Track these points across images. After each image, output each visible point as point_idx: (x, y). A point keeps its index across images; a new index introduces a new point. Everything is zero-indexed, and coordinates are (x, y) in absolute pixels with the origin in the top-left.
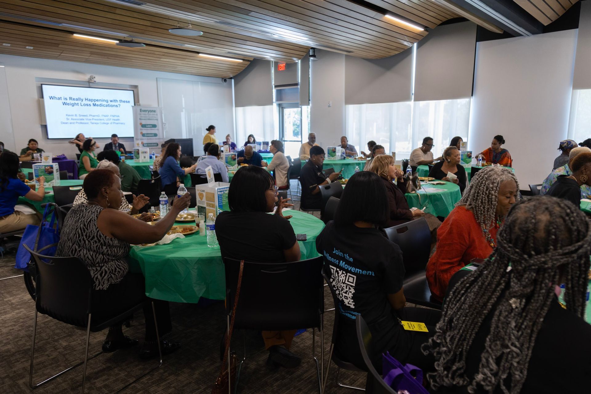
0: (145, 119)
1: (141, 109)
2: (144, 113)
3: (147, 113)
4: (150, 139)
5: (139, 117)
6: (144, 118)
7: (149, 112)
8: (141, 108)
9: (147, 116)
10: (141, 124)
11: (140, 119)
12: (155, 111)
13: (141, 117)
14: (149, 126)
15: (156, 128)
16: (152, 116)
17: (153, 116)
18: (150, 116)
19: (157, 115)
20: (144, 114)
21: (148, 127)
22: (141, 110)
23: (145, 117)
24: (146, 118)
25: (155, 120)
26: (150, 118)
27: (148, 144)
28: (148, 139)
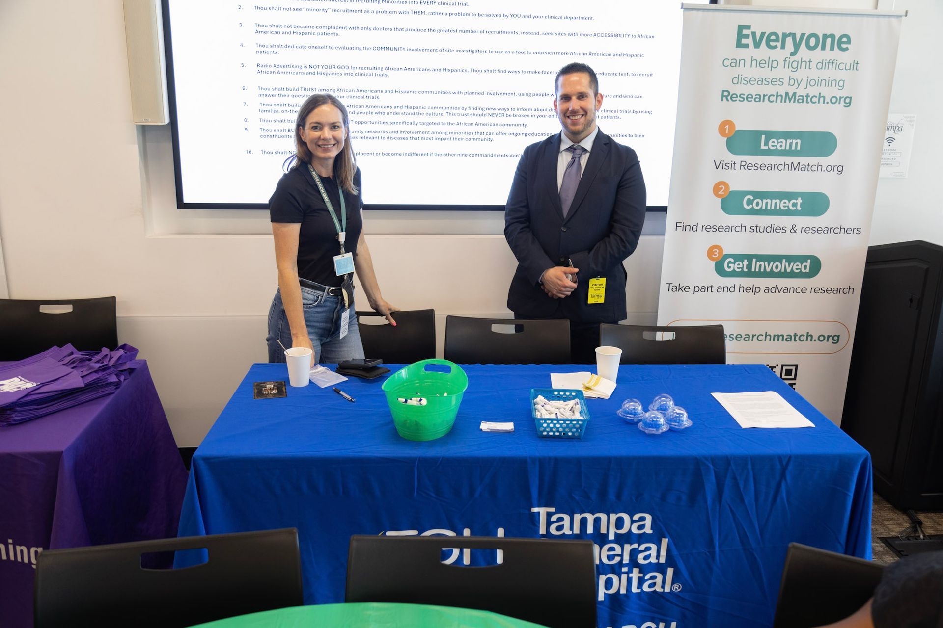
0: (760, 98)
1: (741, 28)
2: (763, 52)
3: (779, 54)
4: (774, 229)
5: (722, 80)
6: (754, 90)
7: (797, 46)
8: (745, 19)
9: (782, 72)
10: (725, 127)
11: (727, 96)
12: (842, 42)
13: (737, 80)
14: (783, 144)
15: (824, 161)
16: (814, 74)
17: (826, 74)
18: (802, 74)
19: (855, 65)
20: (760, 64)
21: (768, 153)
22: (740, 36)
23: (762, 81)
24: (770, 90)
25: (835, 100)
26: (801, 91)
27: (750, 257)
28: (756, 229)
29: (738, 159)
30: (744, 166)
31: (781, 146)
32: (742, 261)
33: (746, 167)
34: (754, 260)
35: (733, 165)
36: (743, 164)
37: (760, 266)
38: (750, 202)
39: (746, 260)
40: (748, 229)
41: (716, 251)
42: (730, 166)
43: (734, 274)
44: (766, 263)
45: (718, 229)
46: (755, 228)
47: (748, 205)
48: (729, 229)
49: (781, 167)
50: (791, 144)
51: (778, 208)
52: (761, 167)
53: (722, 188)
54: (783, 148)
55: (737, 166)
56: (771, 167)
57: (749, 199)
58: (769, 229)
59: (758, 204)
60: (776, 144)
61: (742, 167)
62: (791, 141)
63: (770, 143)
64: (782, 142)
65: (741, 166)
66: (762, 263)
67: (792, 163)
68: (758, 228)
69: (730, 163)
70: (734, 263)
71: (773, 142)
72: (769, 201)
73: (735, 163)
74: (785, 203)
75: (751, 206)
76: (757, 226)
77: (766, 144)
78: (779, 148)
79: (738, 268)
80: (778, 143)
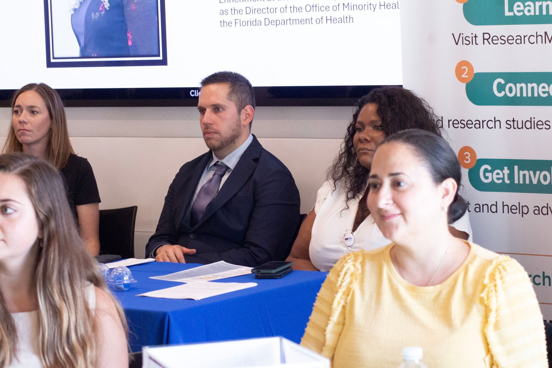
29: (479, 30)
30: (488, 39)
31: (529, 11)
32: (502, 169)
33: (490, 40)
34: (516, 168)
35: (474, 39)
36: (486, 36)
37: (524, 175)
38: (501, 88)
39: (506, 168)
40: (504, 125)
41: (467, 155)
42: (470, 39)
43: (492, 187)
44: (531, 173)
45: (467, 124)
46: (511, 123)
47: (500, 92)
48: (480, 124)
49: (533, 39)
50: (541, 7)
51: (536, 95)
52: (508, 40)
53: (465, 70)
54: (532, 13)
55: (480, 40)
56: (521, 39)
57: (499, 84)
58: (528, 125)
59: (511, 90)
60: (522, 8)
61: (486, 41)
62: (540, 3)
63: (515, 9)
64: (529, 6)
65: (484, 39)
66: (526, 172)
67: (546, 33)
68: (516, 123)
69: (470, 36)
70: (492, 171)
71: (519, 6)
72: (523, 85)
73: (476, 37)
74: (544, 87)
75: (503, 94)
76: (514, 121)
77: (511, 9)
78: (527, 14)
79: (498, 179)
80: (525, 7)
